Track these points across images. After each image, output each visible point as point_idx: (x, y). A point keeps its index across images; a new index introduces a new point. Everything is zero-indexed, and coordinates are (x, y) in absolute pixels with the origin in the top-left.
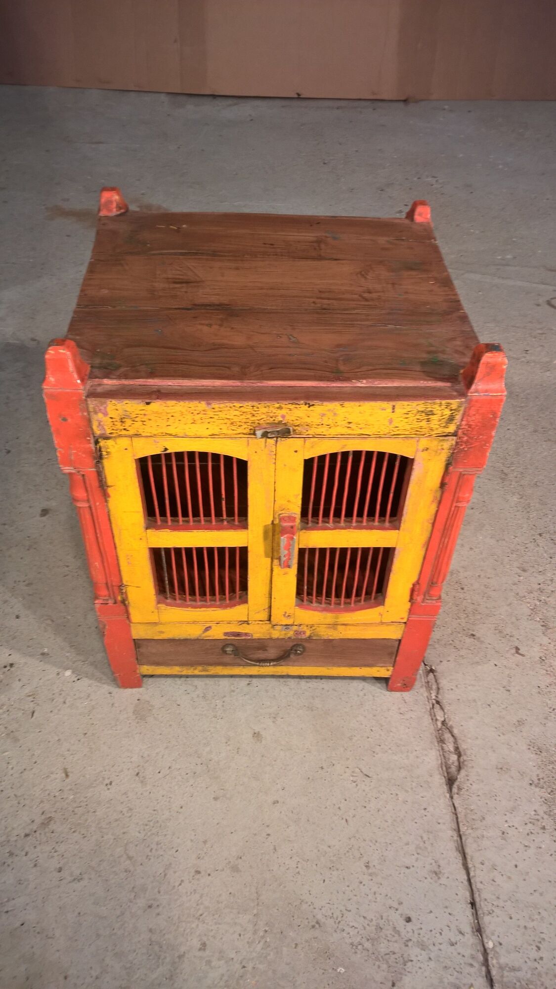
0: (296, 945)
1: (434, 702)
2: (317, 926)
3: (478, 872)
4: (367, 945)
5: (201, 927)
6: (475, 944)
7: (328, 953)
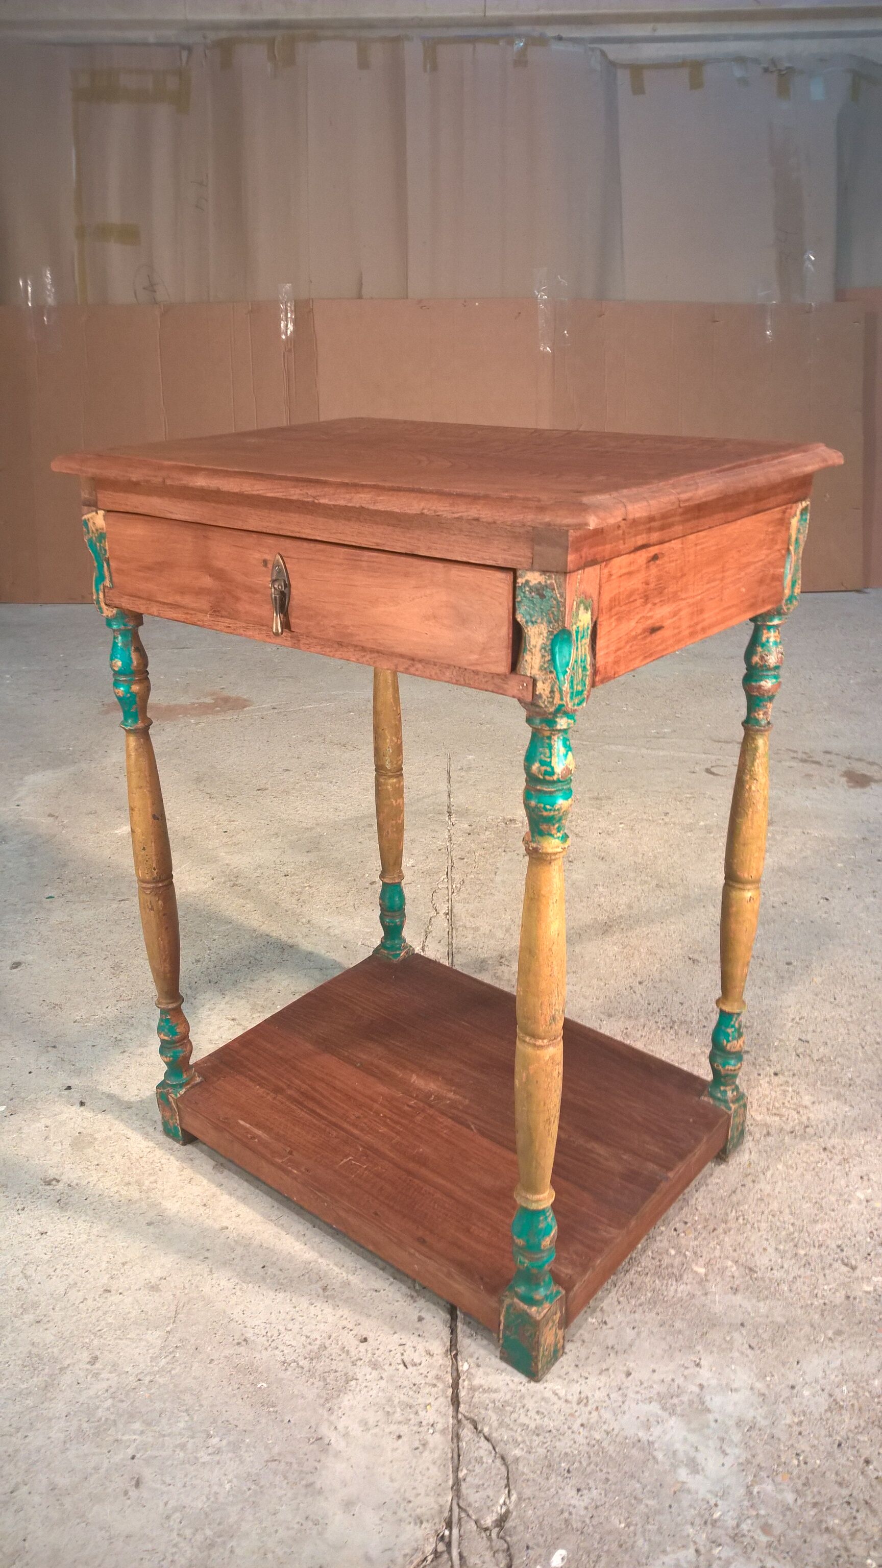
0: (212, 1360)
2: (244, 1343)
4: (304, 1363)
5: (96, 1342)
6: (445, 1366)
7: (250, 1369)
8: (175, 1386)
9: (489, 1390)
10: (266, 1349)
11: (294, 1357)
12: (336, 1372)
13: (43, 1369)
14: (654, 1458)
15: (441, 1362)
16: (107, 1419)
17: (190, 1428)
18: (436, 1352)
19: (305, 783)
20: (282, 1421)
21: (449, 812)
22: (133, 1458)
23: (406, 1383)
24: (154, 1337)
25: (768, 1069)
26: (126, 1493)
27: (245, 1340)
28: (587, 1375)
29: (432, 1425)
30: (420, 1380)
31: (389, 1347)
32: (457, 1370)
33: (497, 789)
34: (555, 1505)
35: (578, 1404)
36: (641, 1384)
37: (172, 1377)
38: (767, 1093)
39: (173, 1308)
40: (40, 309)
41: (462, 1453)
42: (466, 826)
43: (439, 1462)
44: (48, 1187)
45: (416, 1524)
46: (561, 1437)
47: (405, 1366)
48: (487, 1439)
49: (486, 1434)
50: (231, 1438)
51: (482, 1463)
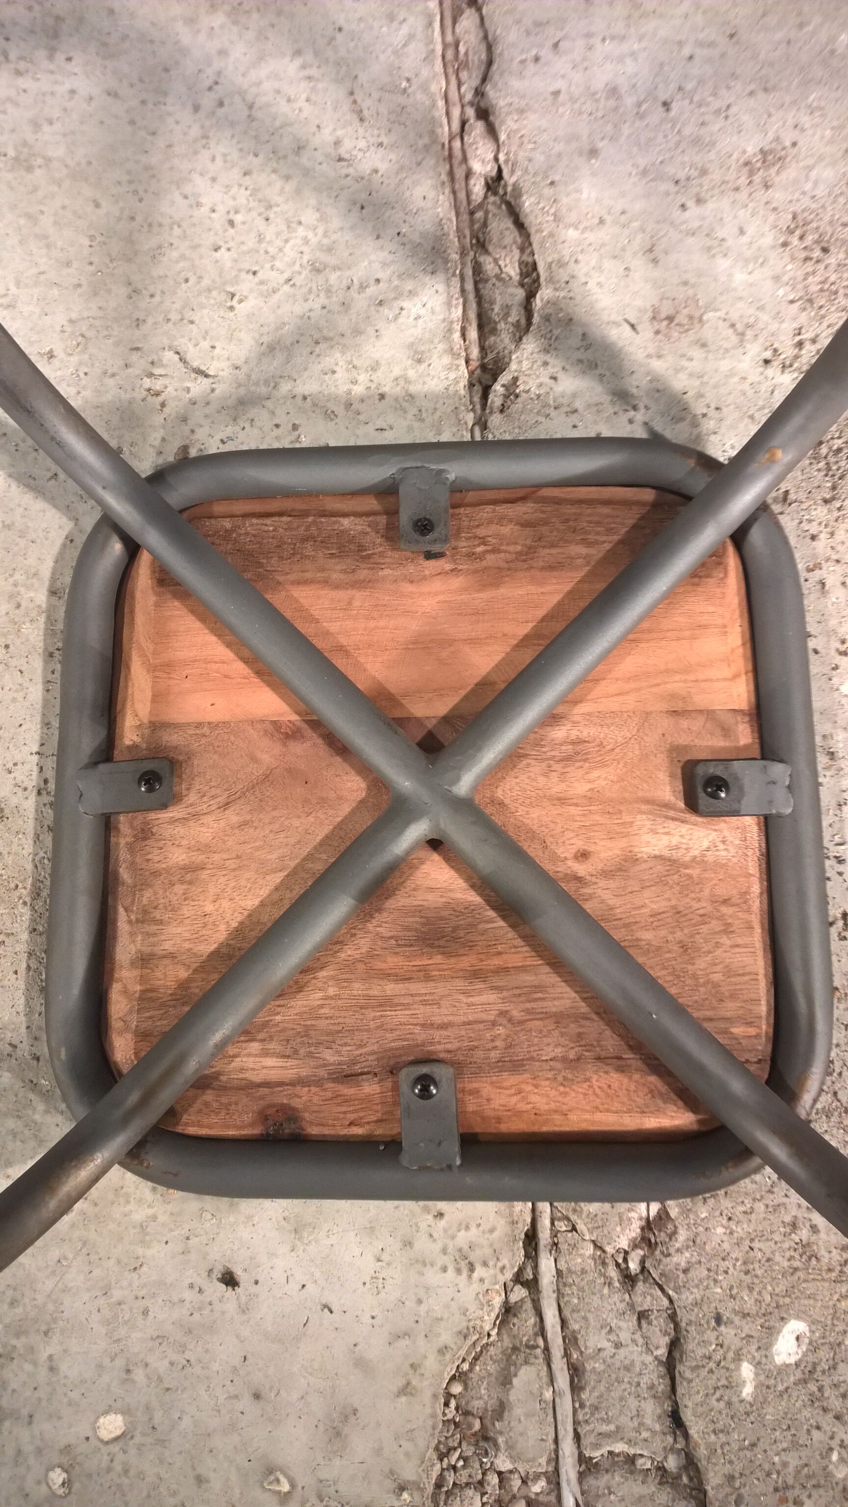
1: (471, 112)
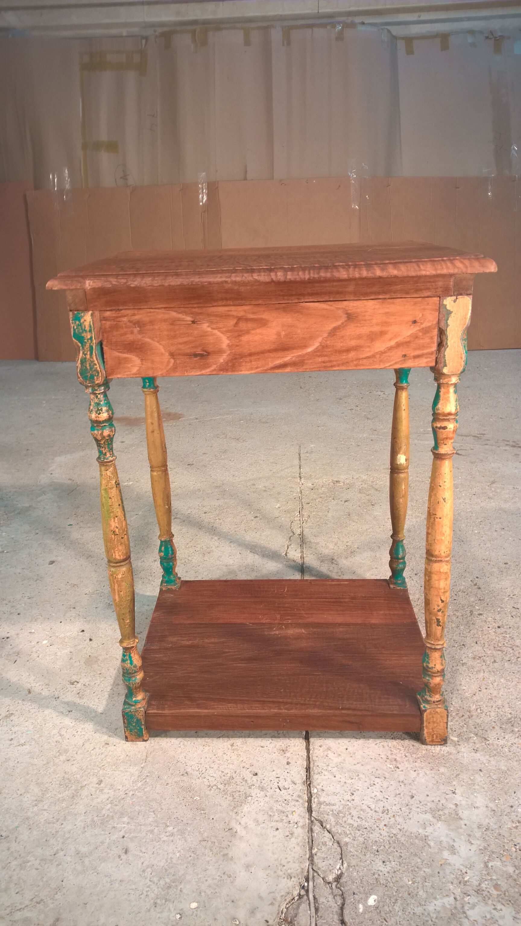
0: (168, 784)
2: (186, 775)
3: (316, 751)
4: (221, 786)
5: (101, 772)
6: (303, 790)
7: (189, 789)
8: (147, 798)
9: (330, 804)
10: (199, 778)
11: (214, 783)
12: (239, 792)
13: (71, 787)
14: (429, 845)
15: (301, 787)
16: (108, 815)
17: (156, 821)
18: (297, 782)
19: (215, 461)
20: (209, 819)
21: (300, 477)
22: (123, 837)
23: (280, 799)
24: (134, 770)
25: (494, 624)
26: (119, 856)
27: (186, 773)
28: (387, 797)
29: (296, 823)
30: (289, 797)
31: (270, 779)
32: (311, 793)
33: (329, 464)
34: (370, 870)
35: (383, 813)
36: (420, 802)
37: (145, 793)
38: (494, 637)
39: (145, 754)
40: (61, 191)
41: (314, 839)
42: (310, 485)
43: (300, 844)
44: (72, 686)
45: (288, 879)
46: (373, 832)
47: (280, 789)
48: (329, 832)
49: (328, 829)
50: (180, 827)
51: (326, 845)
